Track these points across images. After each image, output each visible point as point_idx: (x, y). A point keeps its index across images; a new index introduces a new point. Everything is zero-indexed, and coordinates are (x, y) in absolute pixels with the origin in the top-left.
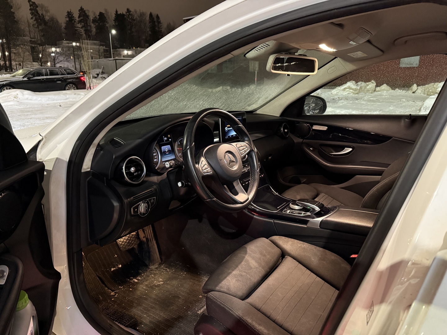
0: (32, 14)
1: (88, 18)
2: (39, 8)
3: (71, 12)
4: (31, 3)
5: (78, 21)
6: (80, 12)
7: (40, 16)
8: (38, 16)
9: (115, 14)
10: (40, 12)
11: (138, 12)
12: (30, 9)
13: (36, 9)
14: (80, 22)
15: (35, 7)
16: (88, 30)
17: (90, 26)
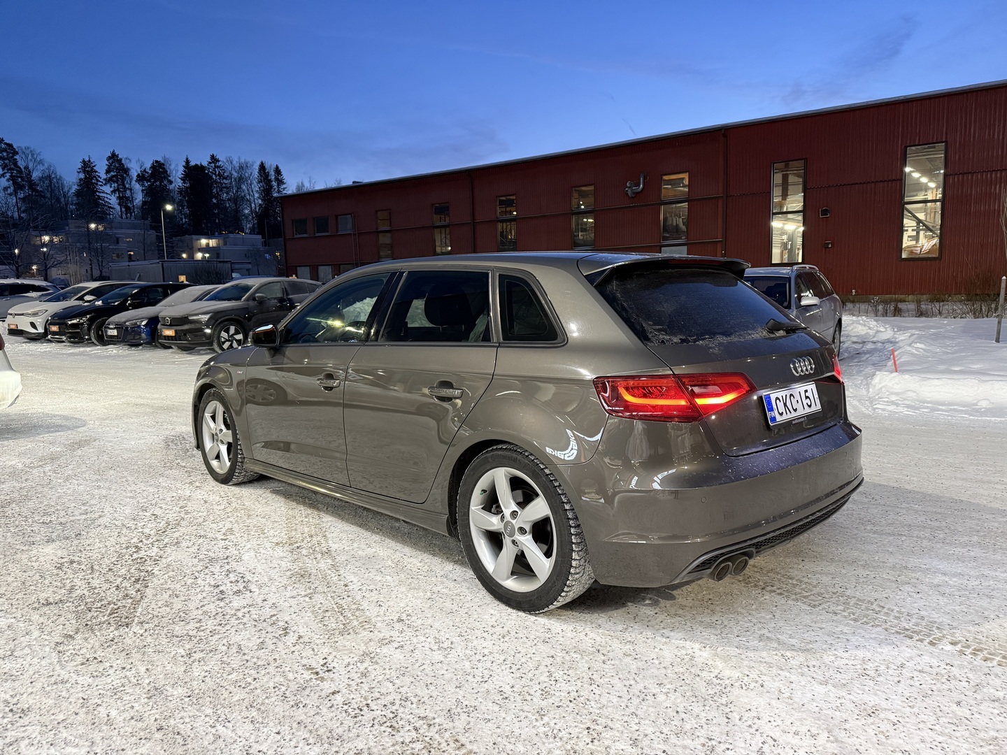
0: (4, 166)
1: (128, 175)
2: (20, 155)
3: (89, 161)
4: (3, 146)
5: (105, 180)
6: (111, 161)
7: (20, 172)
8: (17, 170)
9: (184, 166)
10: (21, 164)
11: (234, 163)
13: (12, 157)
14: (109, 181)
15: (11, 153)
16: (125, 197)
17: (131, 190)
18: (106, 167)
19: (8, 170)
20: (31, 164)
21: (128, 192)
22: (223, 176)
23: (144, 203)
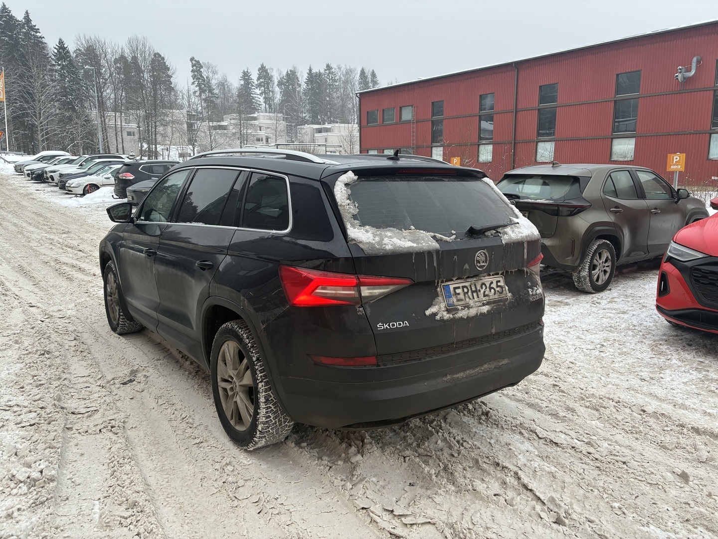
0: (194, 77)
1: (271, 81)
2: (204, 68)
3: (247, 71)
4: (194, 62)
5: (257, 85)
6: (261, 71)
7: (204, 81)
8: (202, 79)
9: (308, 73)
10: (205, 75)
11: (342, 69)
12: (192, 71)
13: (199, 70)
14: (259, 86)
15: (199, 67)
16: (269, 97)
17: (273, 92)
18: (258, 75)
19: (196, 79)
20: (211, 75)
21: (271, 93)
22: (335, 80)
23: (281, 101)
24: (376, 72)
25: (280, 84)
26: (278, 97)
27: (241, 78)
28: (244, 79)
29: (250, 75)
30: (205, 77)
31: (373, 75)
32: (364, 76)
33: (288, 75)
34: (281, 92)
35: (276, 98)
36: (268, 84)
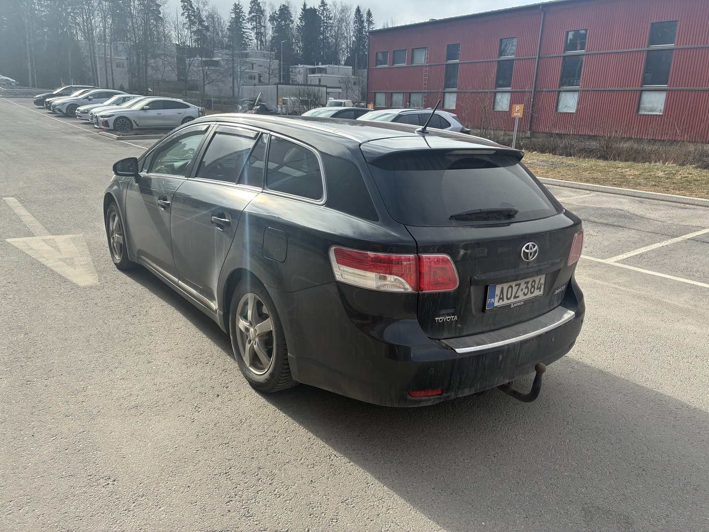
0: (184, 7)
1: (263, 15)
3: (239, 4)
5: (248, 19)
6: (253, 4)
7: (194, 12)
8: (192, 11)
9: (302, 9)
10: (195, 5)
11: (337, 6)
14: (251, 20)
16: (261, 33)
17: (265, 27)
18: (250, 9)
19: (186, 10)
20: (201, 6)
21: (263, 29)
22: (329, 17)
23: (273, 38)
24: (371, 11)
25: (272, 19)
26: (270, 33)
27: (231, 11)
28: (236, 13)
29: (241, 8)
30: (195, 8)
31: (369, 14)
32: (360, 15)
33: (281, 10)
34: (273, 28)
35: (267, 34)
36: (260, 18)
